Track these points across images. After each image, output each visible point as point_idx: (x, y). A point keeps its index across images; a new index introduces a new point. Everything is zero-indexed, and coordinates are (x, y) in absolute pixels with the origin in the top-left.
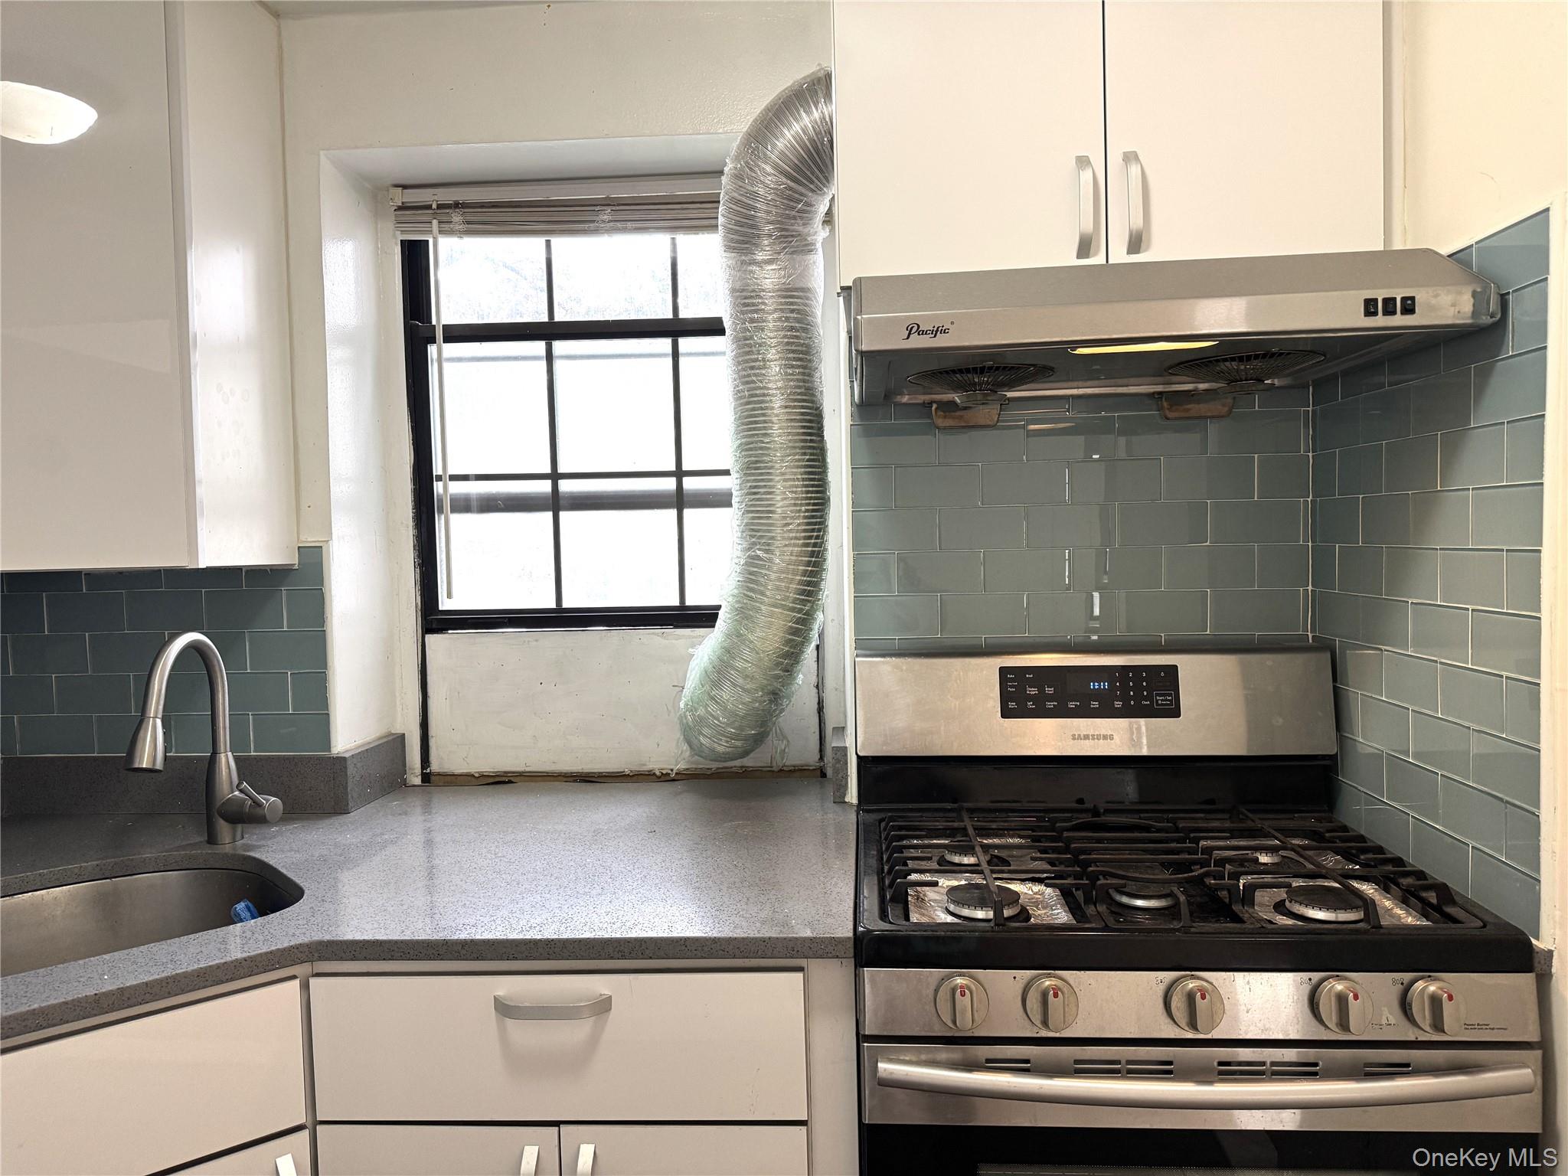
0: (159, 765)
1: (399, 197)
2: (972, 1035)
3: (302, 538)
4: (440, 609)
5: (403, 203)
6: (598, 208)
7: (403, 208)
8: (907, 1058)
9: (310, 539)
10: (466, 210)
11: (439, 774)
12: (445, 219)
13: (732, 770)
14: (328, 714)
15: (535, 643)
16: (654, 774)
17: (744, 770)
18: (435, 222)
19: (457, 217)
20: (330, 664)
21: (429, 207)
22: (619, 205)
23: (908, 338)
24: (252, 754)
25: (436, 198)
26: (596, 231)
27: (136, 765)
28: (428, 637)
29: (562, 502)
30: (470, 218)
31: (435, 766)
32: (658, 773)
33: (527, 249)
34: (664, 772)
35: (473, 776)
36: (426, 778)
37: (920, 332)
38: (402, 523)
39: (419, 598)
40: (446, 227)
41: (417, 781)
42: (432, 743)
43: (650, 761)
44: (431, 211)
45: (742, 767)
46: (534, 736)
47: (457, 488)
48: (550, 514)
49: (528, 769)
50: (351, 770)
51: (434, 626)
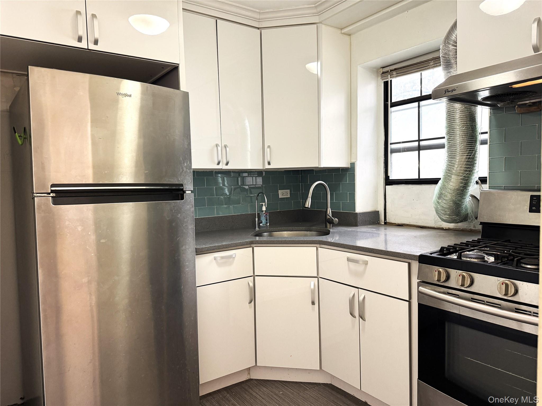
0: (309, 207)
1: (382, 71)
2: (443, 285)
3: (352, 161)
4: (390, 179)
5: (383, 72)
6: (430, 61)
7: (383, 73)
8: (428, 288)
9: (353, 161)
10: (397, 70)
11: (388, 223)
12: (392, 74)
13: (467, 230)
14: (355, 203)
15: (412, 188)
16: (444, 229)
17: (471, 230)
18: (389, 75)
19: (394, 73)
20: (356, 191)
21: (388, 72)
22: (435, 59)
23: (445, 94)
24: (341, 211)
25: (390, 69)
26: (429, 68)
27: (305, 206)
28: (386, 186)
29: (421, 148)
30: (398, 72)
31: (388, 221)
32: (444, 228)
33: (415, 77)
34: (446, 228)
35: (396, 224)
36: (386, 223)
37: (448, 91)
38: (381, 156)
39: (385, 176)
40: (392, 76)
41: (383, 223)
42: (387, 214)
43: (443, 225)
44: (388, 73)
45: (470, 229)
46: (411, 215)
47: (394, 146)
48: (417, 152)
49: (410, 224)
50: (359, 216)
51: (388, 183)
